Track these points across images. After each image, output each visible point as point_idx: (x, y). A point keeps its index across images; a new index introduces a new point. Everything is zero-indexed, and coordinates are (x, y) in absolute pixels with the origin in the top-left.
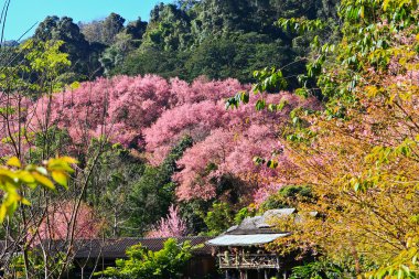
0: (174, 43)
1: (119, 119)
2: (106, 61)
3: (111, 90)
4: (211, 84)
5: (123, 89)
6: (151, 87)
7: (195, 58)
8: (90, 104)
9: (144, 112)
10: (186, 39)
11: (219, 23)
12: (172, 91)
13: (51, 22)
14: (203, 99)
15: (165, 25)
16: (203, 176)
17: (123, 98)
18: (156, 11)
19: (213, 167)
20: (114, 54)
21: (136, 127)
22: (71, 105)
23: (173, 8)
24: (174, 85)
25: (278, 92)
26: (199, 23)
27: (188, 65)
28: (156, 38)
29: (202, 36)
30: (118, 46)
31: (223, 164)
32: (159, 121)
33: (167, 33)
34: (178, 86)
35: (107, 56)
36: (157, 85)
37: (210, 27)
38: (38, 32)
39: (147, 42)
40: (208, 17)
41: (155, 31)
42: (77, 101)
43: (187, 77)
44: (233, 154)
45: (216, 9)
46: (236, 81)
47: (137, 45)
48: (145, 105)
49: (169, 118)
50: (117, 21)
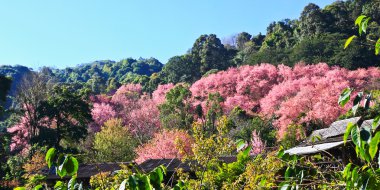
0: (283, 45)
1: (244, 94)
2: (237, 60)
3: (238, 75)
4: (307, 68)
5: (246, 74)
6: (265, 72)
7: (296, 52)
8: (224, 85)
9: (261, 89)
10: (290, 41)
11: (313, 29)
12: (280, 73)
13: (203, 39)
14: (301, 76)
15: (276, 35)
16: (296, 122)
17: (245, 80)
18: (271, 28)
19: (304, 115)
20: (243, 55)
21: (255, 99)
22: (212, 87)
23: (281, 24)
24: (281, 69)
25: (356, 69)
26: (299, 31)
27: (291, 57)
28: (271, 43)
29: (301, 39)
30: (245, 51)
31: (311, 112)
32: (271, 93)
33: (278, 40)
34: (283, 70)
35: (239, 57)
36: (269, 70)
37: (307, 33)
38: (195, 45)
39: (264, 46)
40: (304, 26)
41: (270, 39)
42: (216, 84)
43: (290, 64)
44: (318, 104)
45: (310, 20)
46: (325, 64)
47: (258, 49)
48: (262, 83)
49: (277, 90)
50: (246, 37)
